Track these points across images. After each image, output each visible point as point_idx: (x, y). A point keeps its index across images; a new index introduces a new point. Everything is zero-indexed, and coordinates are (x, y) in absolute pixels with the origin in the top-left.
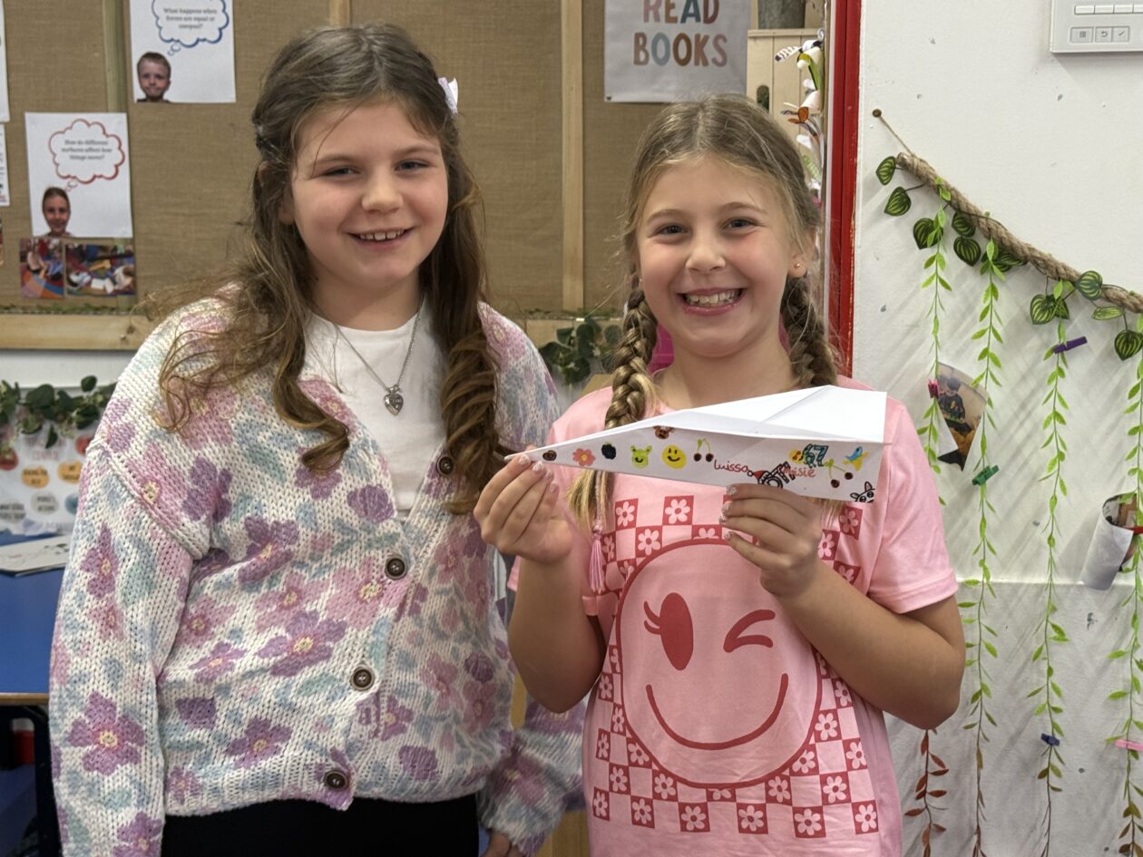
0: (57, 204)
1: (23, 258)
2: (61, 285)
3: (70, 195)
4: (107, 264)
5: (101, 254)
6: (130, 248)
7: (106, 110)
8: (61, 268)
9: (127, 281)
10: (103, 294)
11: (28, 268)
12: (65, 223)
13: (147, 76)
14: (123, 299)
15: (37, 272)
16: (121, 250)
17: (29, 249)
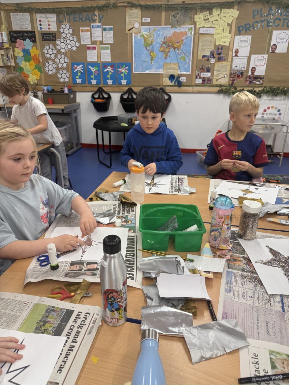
0: (254, 70)
1: (246, 78)
2: (251, 83)
3: (256, 68)
4: (259, 79)
5: (259, 78)
6: (264, 77)
7: (265, 54)
8: (252, 80)
9: (262, 82)
10: (258, 84)
11: (246, 80)
12: (254, 73)
13: (272, 48)
14: (261, 85)
15: (248, 81)
16: (262, 77)
17: (247, 77)
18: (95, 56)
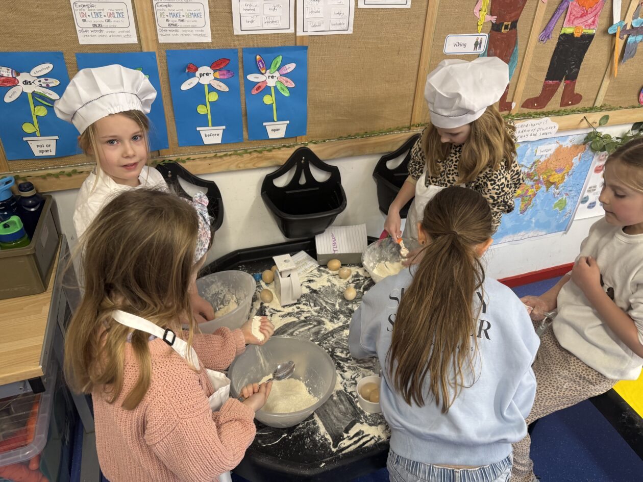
18: (120, 15)
